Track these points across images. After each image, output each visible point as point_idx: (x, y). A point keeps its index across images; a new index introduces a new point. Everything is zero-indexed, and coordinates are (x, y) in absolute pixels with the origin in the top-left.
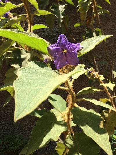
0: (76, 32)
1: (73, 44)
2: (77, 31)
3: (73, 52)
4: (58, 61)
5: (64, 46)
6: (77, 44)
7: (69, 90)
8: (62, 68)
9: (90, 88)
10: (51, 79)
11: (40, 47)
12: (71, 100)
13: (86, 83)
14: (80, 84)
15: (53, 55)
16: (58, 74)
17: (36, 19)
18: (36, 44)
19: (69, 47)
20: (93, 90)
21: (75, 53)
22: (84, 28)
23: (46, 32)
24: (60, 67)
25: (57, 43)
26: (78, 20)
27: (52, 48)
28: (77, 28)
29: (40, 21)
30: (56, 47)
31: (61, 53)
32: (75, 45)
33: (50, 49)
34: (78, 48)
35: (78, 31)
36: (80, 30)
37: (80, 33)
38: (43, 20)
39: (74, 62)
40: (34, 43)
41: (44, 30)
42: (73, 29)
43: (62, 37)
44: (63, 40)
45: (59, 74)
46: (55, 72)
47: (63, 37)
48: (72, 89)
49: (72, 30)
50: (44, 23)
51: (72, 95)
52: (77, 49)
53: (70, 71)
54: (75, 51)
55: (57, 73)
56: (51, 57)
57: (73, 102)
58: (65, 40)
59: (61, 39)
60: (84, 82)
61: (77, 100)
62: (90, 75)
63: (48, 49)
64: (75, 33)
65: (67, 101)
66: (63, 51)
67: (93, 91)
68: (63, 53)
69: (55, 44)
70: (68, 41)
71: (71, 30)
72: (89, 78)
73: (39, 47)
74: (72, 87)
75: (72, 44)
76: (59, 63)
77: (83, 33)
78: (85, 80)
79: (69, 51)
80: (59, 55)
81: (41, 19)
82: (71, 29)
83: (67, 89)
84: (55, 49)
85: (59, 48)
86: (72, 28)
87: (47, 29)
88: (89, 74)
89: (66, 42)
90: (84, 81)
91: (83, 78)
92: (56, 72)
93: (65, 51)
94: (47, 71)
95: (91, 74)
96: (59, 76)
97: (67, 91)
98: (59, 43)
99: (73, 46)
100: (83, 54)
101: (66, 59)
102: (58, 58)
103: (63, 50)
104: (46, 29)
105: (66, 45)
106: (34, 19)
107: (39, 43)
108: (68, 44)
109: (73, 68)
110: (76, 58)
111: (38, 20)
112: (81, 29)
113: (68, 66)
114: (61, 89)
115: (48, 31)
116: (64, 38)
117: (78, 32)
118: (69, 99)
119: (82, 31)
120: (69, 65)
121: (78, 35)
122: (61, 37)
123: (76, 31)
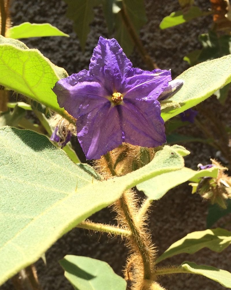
0: (161, 47)
1: (145, 74)
2: (165, 46)
3: (144, 101)
4: (91, 133)
5: (113, 78)
6: (159, 72)
7: (132, 237)
8: (108, 158)
9: (209, 232)
10: (63, 192)
11: (31, 84)
12: (139, 273)
13: (196, 221)
14: (177, 226)
15: (76, 111)
16: (92, 178)
17: (22, 7)
18: (14, 72)
19: (130, 82)
20: (222, 240)
21: (150, 103)
22: (189, 35)
23: (57, 51)
24: (97, 151)
25: (90, 68)
26: (166, 8)
27: (70, 88)
28: (164, 36)
29: (35, 14)
30: (85, 83)
31: (104, 102)
32: (152, 75)
33: (66, 90)
34: (162, 86)
35: (168, 44)
36: (174, 40)
37: (175, 50)
38: (47, 8)
39: (147, 135)
40: (9, 68)
41: (51, 44)
42: (149, 38)
43: (108, 48)
44: (111, 60)
45: (98, 178)
46: (82, 171)
47: (111, 49)
48: (142, 233)
49: (148, 41)
50: (52, 20)
51: (144, 253)
52: (158, 91)
53: (135, 166)
54: (153, 96)
55: (90, 173)
56: (68, 119)
57: (148, 277)
58: (117, 59)
59: (104, 53)
60: (191, 220)
61: (160, 271)
62: (209, 185)
63: (57, 89)
64: (157, 53)
65: (126, 274)
66: (109, 98)
67: (222, 243)
68: (109, 102)
69: (81, 73)
70: (128, 62)
71: (144, 43)
72: (206, 196)
73: (27, 84)
74: (144, 226)
75: (141, 73)
76: (95, 140)
77: (185, 51)
78: (193, 214)
79: (130, 97)
80: (96, 111)
81: (41, 7)
82: (143, 38)
83: (125, 232)
84: (80, 91)
85: (96, 88)
86: (147, 35)
87: (61, 41)
88: (205, 183)
89: (122, 66)
90: (189, 216)
91: (187, 207)
92: (86, 170)
93: (117, 95)
94: (54, 165)
95: (212, 183)
96: (96, 182)
97: (125, 238)
98: (97, 68)
99: (147, 78)
100: (182, 110)
101: (121, 123)
102: (93, 120)
103: (111, 94)
104: (59, 40)
105: (119, 76)
106: (17, 8)
107: (27, 66)
108: (130, 74)
109: (146, 158)
110: (155, 120)
111: (31, 11)
112: (177, 36)
113: (128, 149)
114: (106, 234)
115: (64, 47)
116: (114, 50)
117: (167, 47)
118: (132, 269)
119: (181, 44)
120: (131, 146)
121: (169, 59)
122: (103, 48)
123: (160, 44)
